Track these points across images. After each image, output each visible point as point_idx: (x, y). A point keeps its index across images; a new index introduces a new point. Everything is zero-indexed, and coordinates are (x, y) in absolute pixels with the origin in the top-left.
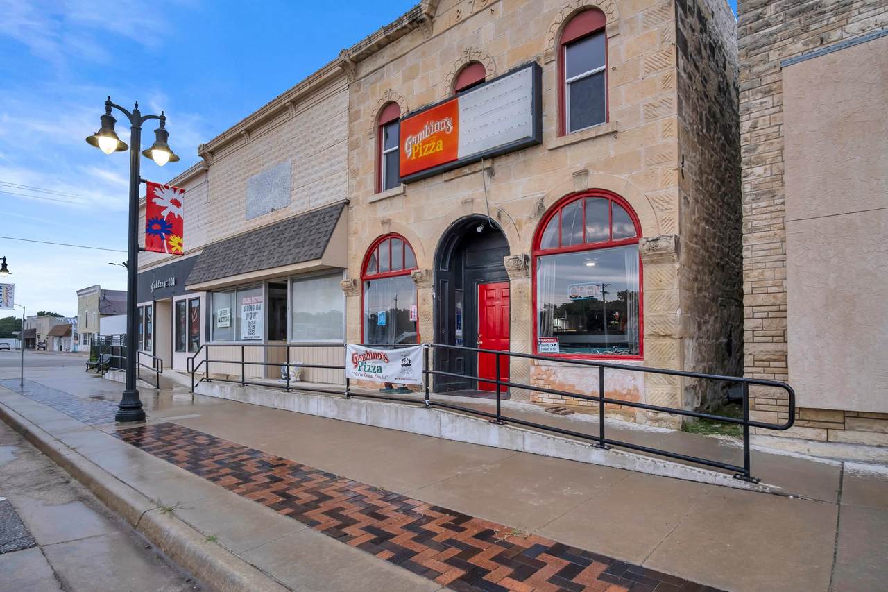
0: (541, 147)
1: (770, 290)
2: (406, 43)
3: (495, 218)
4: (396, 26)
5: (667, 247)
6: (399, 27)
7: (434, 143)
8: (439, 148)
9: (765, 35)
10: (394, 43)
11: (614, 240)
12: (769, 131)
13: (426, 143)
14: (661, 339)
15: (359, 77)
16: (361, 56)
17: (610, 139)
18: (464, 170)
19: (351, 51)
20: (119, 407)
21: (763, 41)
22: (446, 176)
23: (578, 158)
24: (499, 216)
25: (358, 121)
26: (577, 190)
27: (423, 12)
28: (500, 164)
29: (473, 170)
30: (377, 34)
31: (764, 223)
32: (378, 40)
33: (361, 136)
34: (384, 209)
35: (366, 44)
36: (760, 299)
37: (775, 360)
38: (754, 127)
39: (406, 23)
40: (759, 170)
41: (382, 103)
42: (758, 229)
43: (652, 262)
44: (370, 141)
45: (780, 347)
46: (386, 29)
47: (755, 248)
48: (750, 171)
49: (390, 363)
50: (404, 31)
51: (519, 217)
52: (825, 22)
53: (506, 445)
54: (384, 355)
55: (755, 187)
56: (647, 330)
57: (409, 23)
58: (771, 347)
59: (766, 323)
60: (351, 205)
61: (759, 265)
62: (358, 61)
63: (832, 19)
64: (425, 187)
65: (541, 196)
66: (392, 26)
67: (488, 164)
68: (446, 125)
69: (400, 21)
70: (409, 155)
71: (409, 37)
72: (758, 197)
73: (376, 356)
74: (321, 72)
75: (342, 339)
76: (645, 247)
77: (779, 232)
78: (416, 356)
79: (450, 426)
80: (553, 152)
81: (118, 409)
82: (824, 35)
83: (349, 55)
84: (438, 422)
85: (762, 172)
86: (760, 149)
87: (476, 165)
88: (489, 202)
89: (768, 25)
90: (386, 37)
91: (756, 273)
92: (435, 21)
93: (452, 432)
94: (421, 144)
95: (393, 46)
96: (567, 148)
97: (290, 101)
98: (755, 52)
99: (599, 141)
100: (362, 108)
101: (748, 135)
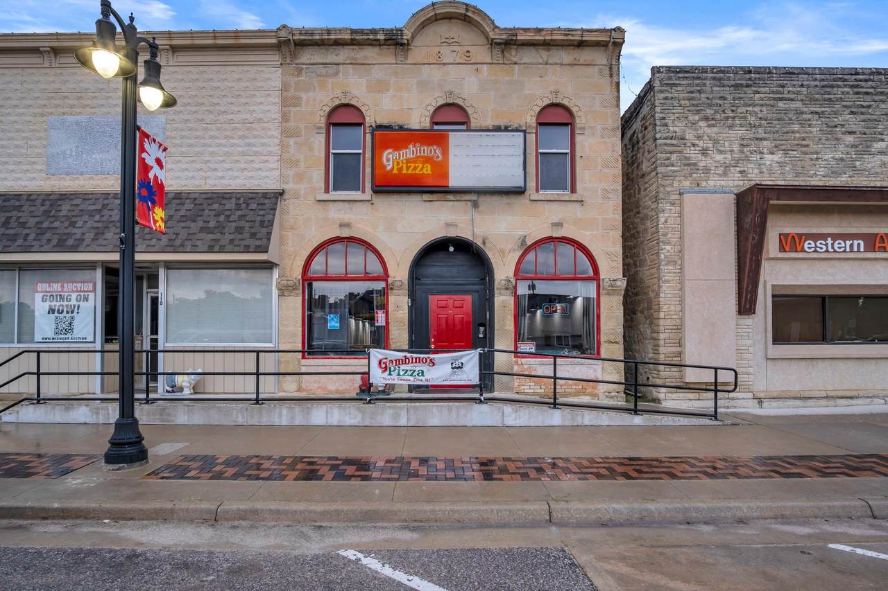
0: (522, 196)
1: (674, 317)
2: (370, 53)
3: (480, 243)
4: (367, 34)
5: (621, 286)
6: (371, 37)
7: (421, 166)
8: (427, 170)
9: (671, 170)
10: (356, 47)
11: (578, 276)
12: (673, 226)
13: (412, 162)
14: (611, 344)
15: (297, 62)
16: (307, 42)
17: (577, 205)
18: (449, 197)
19: (298, 32)
20: (109, 442)
21: (670, 173)
22: (426, 197)
23: (556, 213)
24: (484, 243)
25: (297, 109)
26: (555, 235)
27: (404, 37)
28: (485, 201)
29: (458, 198)
30: (340, 30)
31: (670, 278)
32: (339, 37)
33: (302, 126)
34: (340, 210)
35: (322, 34)
36: (668, 322)
37: (675, 357)
38: (666, 222)
39: (381, 37)
40: (668, 247)
41: (337, 102)
42: (668, 281)
43: (608, 294)
44: (317, 135)
45: (679, 349)
46: (353, 32)
47: (666, 292)
48: (663, 247)
49: (435, 367)
50: (374, 43)
51: (502, 247)
52: (699, 175)
53: (568, 423)
54: (431, 360)
55: (666, 257)
56: (603, 339)
57: (385, 40)
58: (674, 349)
59: (671, 335)
60: (286, 196)
61: (669, 302)
62: (301, 44)
63: (702, 175)
64: (397, 201)
65: (525, 234)
66: (362, 32)
67: (474, 197)
68: (435, 152)
69: (374, 31)
70: (389, 168)
71: (376, 49)
72: (668, 263)
73: (420, 360)
74: (240, 34)
75: (271, 342)
76: (608, 284)
77: (678, 285)
78: (469, 360)
79: (514, 415)
80: (534, 203)
81: (109, 445)
82: (699, 182)
83: (293, 35)
84: (501, 414)
85: (670, 249)
86: (669, 235)
87: (462, 195)
88: (475, 230)
89: (673, 166)
90: (352, 39)
91: (666, 306)
92: (411, 49)
93: (515, 419)
94: (404, 161)
95: (353, 49)
96: (545, 203)
97: (170, 45)
98: (666, 178)
99: (570, 204)
100: (304, 96)
101: (663, 226)
